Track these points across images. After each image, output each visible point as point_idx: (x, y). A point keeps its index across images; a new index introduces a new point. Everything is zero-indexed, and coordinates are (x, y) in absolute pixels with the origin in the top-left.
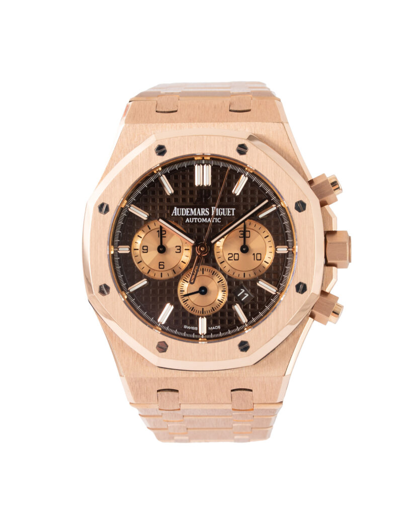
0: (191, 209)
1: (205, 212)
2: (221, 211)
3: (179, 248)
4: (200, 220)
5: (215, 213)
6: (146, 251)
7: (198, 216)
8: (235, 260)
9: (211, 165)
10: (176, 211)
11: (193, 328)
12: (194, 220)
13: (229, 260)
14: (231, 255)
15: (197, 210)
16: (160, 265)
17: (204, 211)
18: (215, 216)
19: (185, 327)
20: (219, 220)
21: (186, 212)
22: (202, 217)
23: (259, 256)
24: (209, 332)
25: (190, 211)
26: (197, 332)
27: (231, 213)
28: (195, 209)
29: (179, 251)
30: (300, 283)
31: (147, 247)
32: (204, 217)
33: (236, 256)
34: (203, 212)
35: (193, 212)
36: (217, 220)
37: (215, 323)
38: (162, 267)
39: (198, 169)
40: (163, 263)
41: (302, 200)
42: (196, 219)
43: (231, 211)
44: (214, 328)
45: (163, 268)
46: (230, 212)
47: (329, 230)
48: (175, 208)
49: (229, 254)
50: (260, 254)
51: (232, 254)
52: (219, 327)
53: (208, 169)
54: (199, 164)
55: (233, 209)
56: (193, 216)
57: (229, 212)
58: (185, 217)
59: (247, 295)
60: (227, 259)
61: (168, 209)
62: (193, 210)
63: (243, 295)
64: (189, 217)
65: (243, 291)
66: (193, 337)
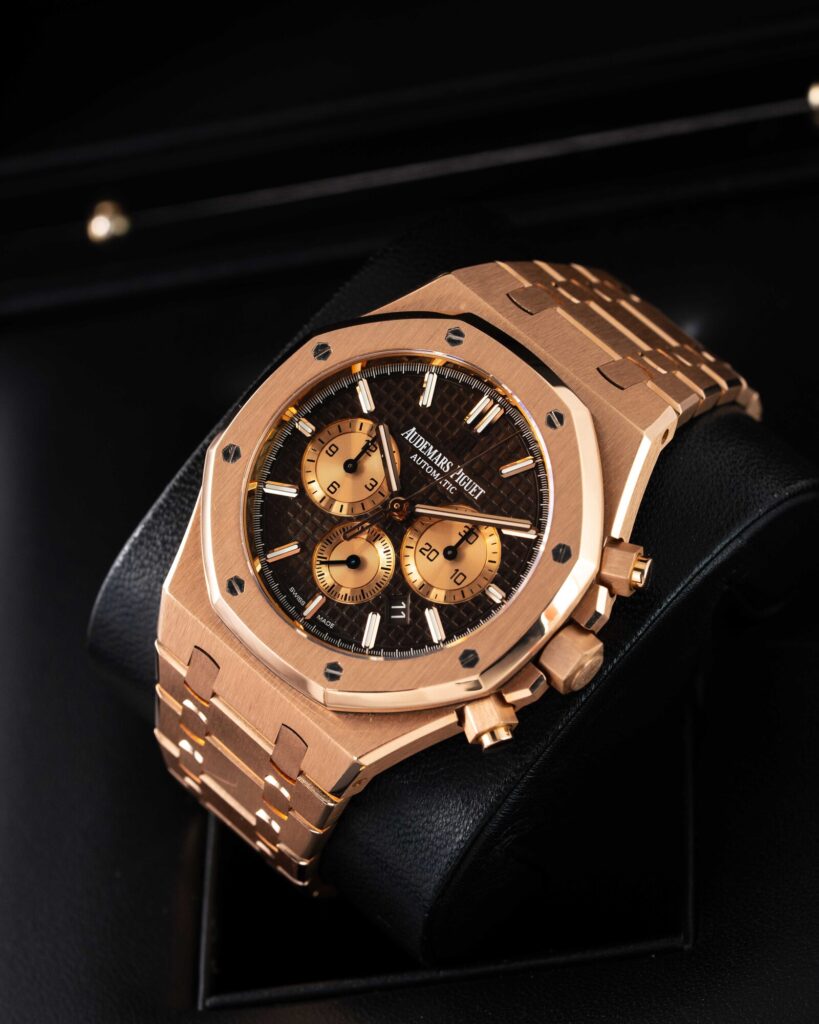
0: (432, 447)
1: (445, 465)
2: (466, 480)
3: (374, 483)
4: (429, 470)
5: (456, 477)
6: (331, 453)
7: (432, 463)
8: (428, 557)
9: (505, 411)
10: (411, 434)
11: (300, 599)
12: (423, 464)
13: (420, 551)
14: (428, 547)
15: (437, 454)
16: (332, 485)
17: (444, 463)
18: (452, 481)
19: (292, 589)
20: (453, 490)
21: (422, 444)
22: (435, 467)
23: (461, 577)
24: (313, 620)
25: (428, 447)
26: (301, 609)
27: (476, 493)
28: (436, 451)
29: (370, 487)
30: (474, 652)
31: (337, 449)
32: (438, 470)
33: (434, 554)
34: (442, 463)
35: (431, 453)
36: (451, 488)
37: (332, 617)
38: (332, 489)
39: (484, 402)
40: (339, 486)
41: (572, 548)
42: (426, 463)
43: (478, 491)
44: (324, 621)
45: (332, 493)
46: (476, 490)
47: (577, 620)
48: (414, 429)
49: (427, 544)
50: (465, 577)
51: (431, 547)
52: (332, 625)
53: (496, 413)
54: (490, 397)
55: (482, 491)
56: (425, 458)
57: (474, 490)
58: (416, 451)
59: (404, 616)
60: (419, 548)
61: (404, 422)
62: (433, 450)
63: (398, 612)
64: (420, 454)
65: (404, 606)
66: (291, 611)
